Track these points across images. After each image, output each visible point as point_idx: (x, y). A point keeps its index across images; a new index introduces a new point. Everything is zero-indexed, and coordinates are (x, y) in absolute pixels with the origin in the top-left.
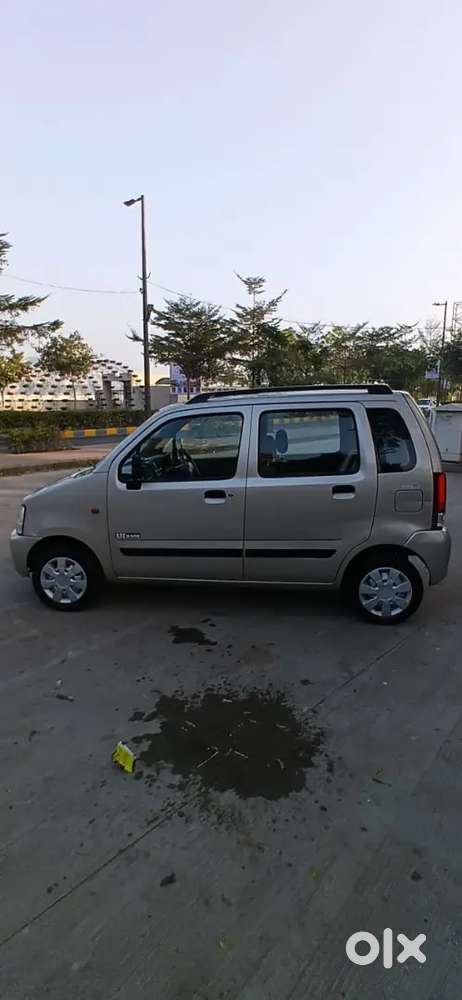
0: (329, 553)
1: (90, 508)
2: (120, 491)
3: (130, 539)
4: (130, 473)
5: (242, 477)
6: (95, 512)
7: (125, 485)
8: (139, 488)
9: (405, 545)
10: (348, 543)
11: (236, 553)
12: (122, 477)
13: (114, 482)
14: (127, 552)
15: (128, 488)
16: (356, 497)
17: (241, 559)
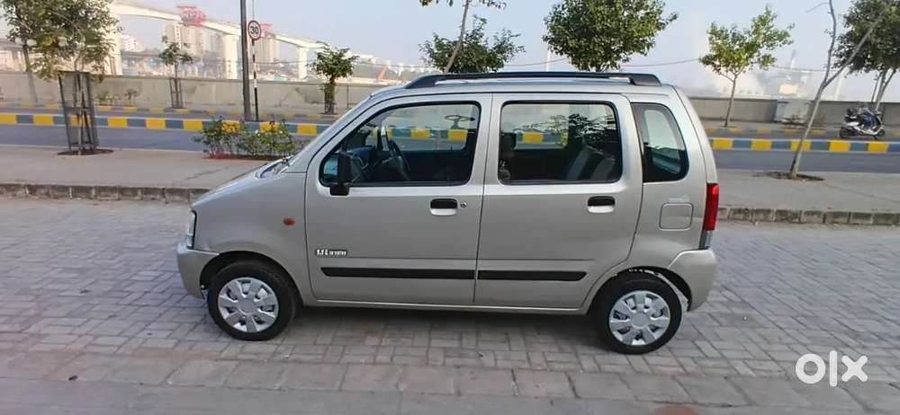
0: (578, 276)
1: (283, 219)
2: (322, 197)
3: (334, 256)
4: (335, 173)
5: (477, 183)
6: (289, 222)
7: (329, 189)
8: (346, 194)
9: (668, 268)
10: (602, 264)
11: (467, 275)
12: (325, 179)
13: (315, 186)
14: (329, 272)
15: (332, 193)
16: (614, 211)
17: (473, 281)
